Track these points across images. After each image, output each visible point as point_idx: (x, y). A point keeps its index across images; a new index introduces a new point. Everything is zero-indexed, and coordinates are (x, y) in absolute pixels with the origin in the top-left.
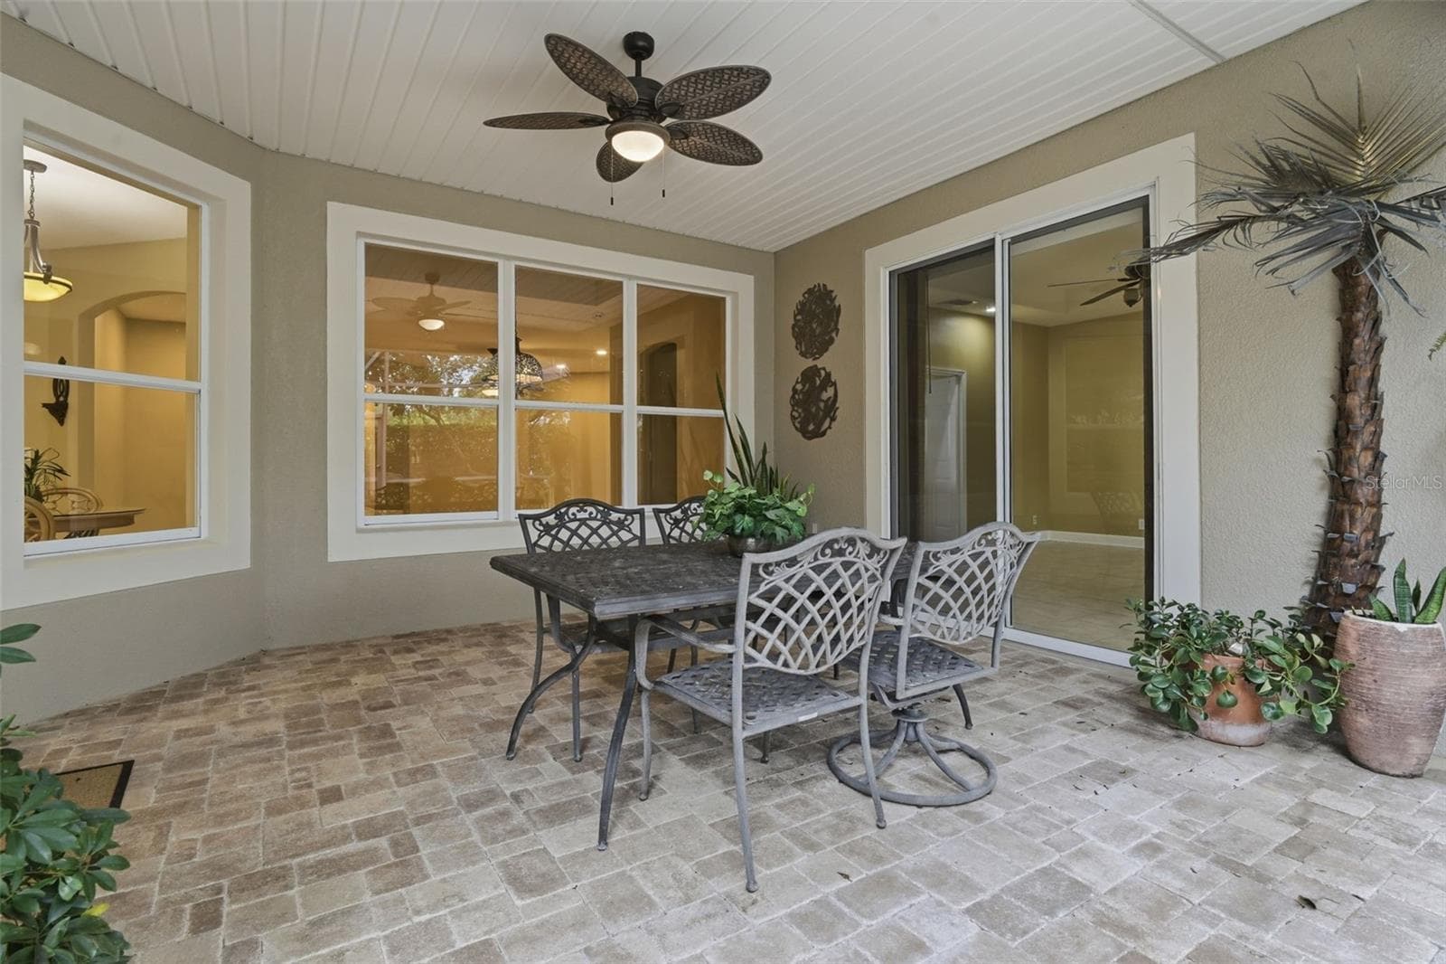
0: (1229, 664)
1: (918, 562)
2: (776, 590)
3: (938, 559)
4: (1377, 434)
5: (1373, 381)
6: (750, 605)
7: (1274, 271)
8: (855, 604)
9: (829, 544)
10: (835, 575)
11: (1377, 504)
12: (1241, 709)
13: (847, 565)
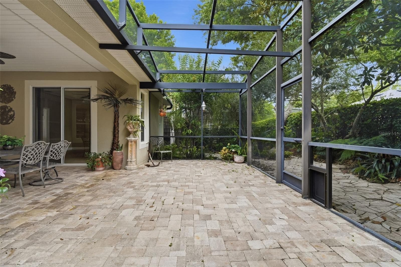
0: (99, 159)
1: (51, 146)
2: (28, 150)
3: (54, 146)
4: (118, 128)
5: (118, 121)
6: (24, 153)
7: (105, 107)
8: (41, 153)
9: (38, 143)
10: (38, 148)
11: (118, 137)
12: (101, 165)
13: (40, 147)
